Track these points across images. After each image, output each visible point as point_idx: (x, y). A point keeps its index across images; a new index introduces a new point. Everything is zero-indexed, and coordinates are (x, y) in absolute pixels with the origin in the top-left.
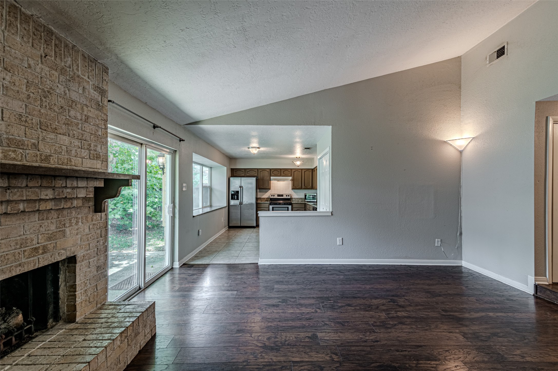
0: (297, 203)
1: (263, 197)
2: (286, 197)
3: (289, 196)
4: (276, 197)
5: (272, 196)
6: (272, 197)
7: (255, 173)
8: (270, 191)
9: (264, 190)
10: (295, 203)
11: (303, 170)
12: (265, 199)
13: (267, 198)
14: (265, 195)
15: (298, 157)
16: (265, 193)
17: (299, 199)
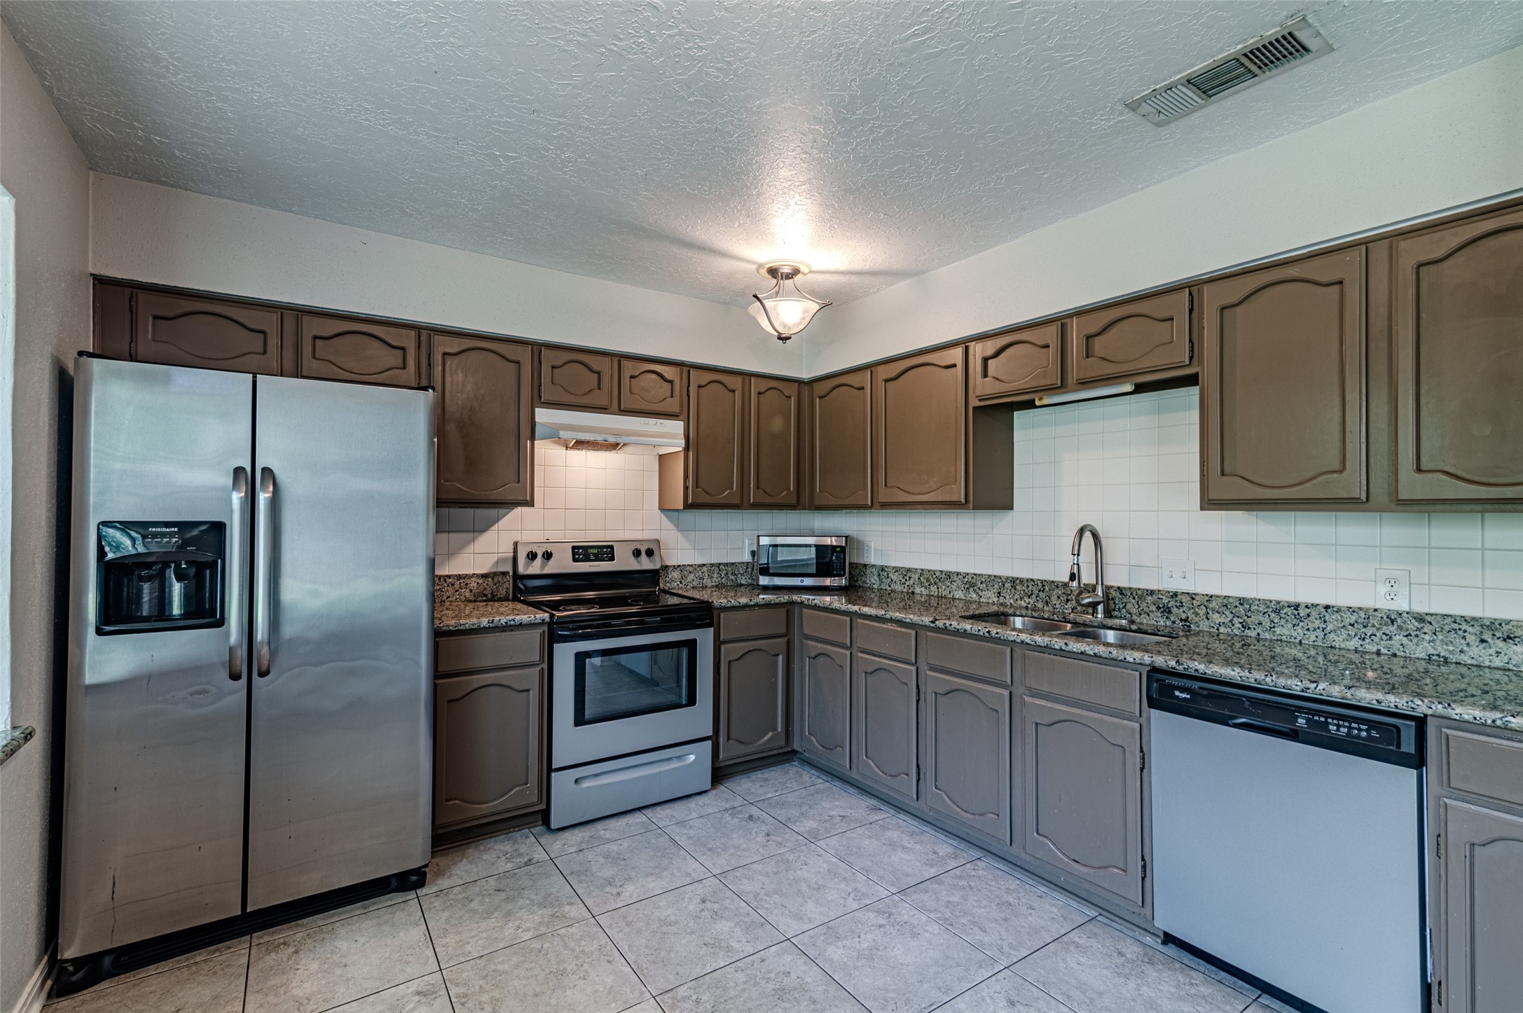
0: (746, 606)
2: (633, 565)
3: (650, 553)
4: (563, 564)
5: (532, 556)
6: (536, 568)
7: (393, 357)
10: (737, 604)
11: (753, 379)
12: (473, 585)
13: (484, 576)
14: (470, 549)
15: (786, 270)
16: (470, 535)
17: (705, 568)
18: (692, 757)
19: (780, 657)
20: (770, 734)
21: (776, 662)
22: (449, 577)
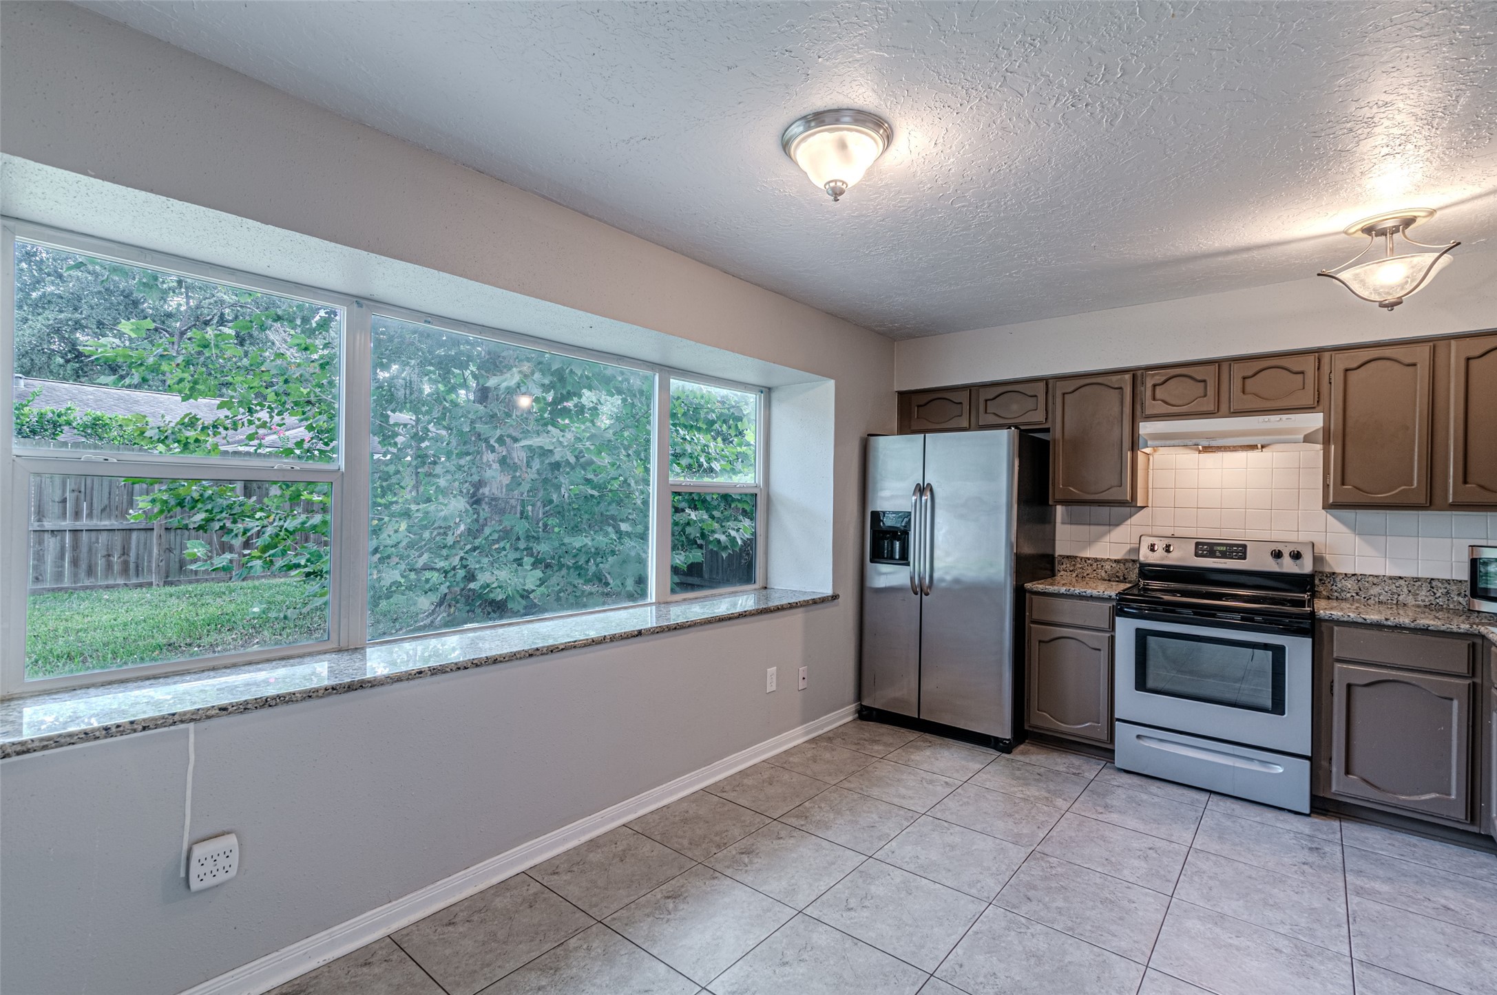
0: (1377, 626)
1: (1088, 553)
2: (1271, 566)
3: (1296, 556)
4: (1183, 556)
5: (1154, 548)
6: (1155, 558)
7: (1030, 403)
8: (1138, 518)
9: (1095, 509)
10: (1360, 620)
11: (1453, 342)
12: (1107, 567)
13: (1117, 561)
14: (1107, 539)
15: (1390, 224)
16: (1106, 528)
17: (1402, 582)
18: (1280, 770)
19: (1455, 703)
20: (1433, 795)
21: (1451, 707)
22: (1089, 559)
